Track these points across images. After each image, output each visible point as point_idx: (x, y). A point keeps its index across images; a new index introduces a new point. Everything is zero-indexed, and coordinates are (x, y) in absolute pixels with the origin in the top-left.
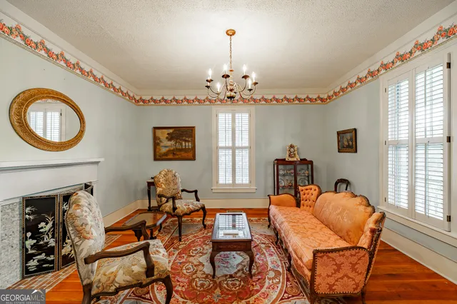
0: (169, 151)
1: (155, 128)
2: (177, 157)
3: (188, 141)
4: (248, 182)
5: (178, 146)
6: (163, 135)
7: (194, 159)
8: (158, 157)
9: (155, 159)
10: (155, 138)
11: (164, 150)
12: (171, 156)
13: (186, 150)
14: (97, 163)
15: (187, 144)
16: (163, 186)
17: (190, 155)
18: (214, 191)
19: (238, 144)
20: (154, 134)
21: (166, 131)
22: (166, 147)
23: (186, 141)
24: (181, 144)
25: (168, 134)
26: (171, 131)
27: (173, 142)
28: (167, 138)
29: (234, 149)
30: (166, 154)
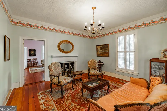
0: (101, 53)
1: (97, 46)
2: (103, 55)
3: (107, 50)
4: (133, 69)
5: (103, 51)
6: (99, 48)
7: (109, 56)
8: (98, 55)
9: (97, 56)
10: (97, 49)
11: (99, 53)
12: (101, 55)
13: (106, 53)
14: (77, 56)
15: (106, 51)
16: (90, 65)
17: (107, 55)
18: (116, 70)
19: (128, 50)
20: (97, 47)
21: (100, 46)
22: (100, 52)
23: (106, 50)
24: (104, 51)
25: (100, 47)
26: (101, 46)
27: (102, 50)
28: (100, 49)
29: (125, 52)
30: (100, 54)
